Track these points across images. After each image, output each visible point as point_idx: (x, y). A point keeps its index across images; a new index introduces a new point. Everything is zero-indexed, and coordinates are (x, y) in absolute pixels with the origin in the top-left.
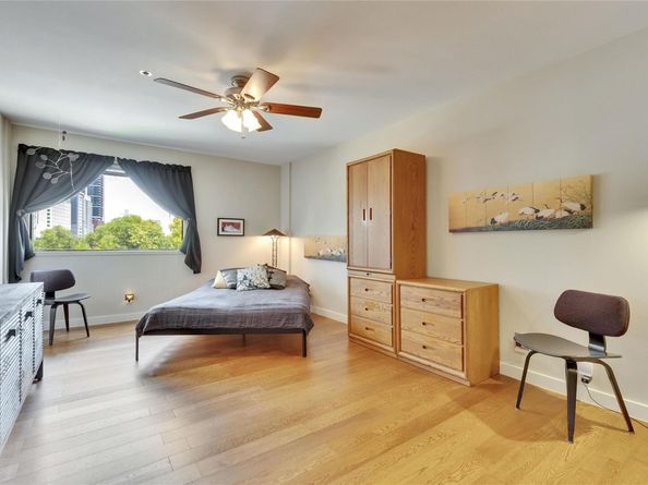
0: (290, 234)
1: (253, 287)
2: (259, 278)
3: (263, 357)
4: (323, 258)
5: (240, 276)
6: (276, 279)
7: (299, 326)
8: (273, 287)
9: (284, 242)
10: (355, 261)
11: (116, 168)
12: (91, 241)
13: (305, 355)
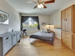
0: (52, 25)
1: (45, 32)
2: (46, 31)
3: (45, 44)
4: (57, 28)
5: (44, 31)
6: (49, 31)
7: (51, 40)
8: (48, 32)
9: (51, 26)
10: (63, 29)
11: (30, 18)
12: (33, 26)
13: (52, 45)
